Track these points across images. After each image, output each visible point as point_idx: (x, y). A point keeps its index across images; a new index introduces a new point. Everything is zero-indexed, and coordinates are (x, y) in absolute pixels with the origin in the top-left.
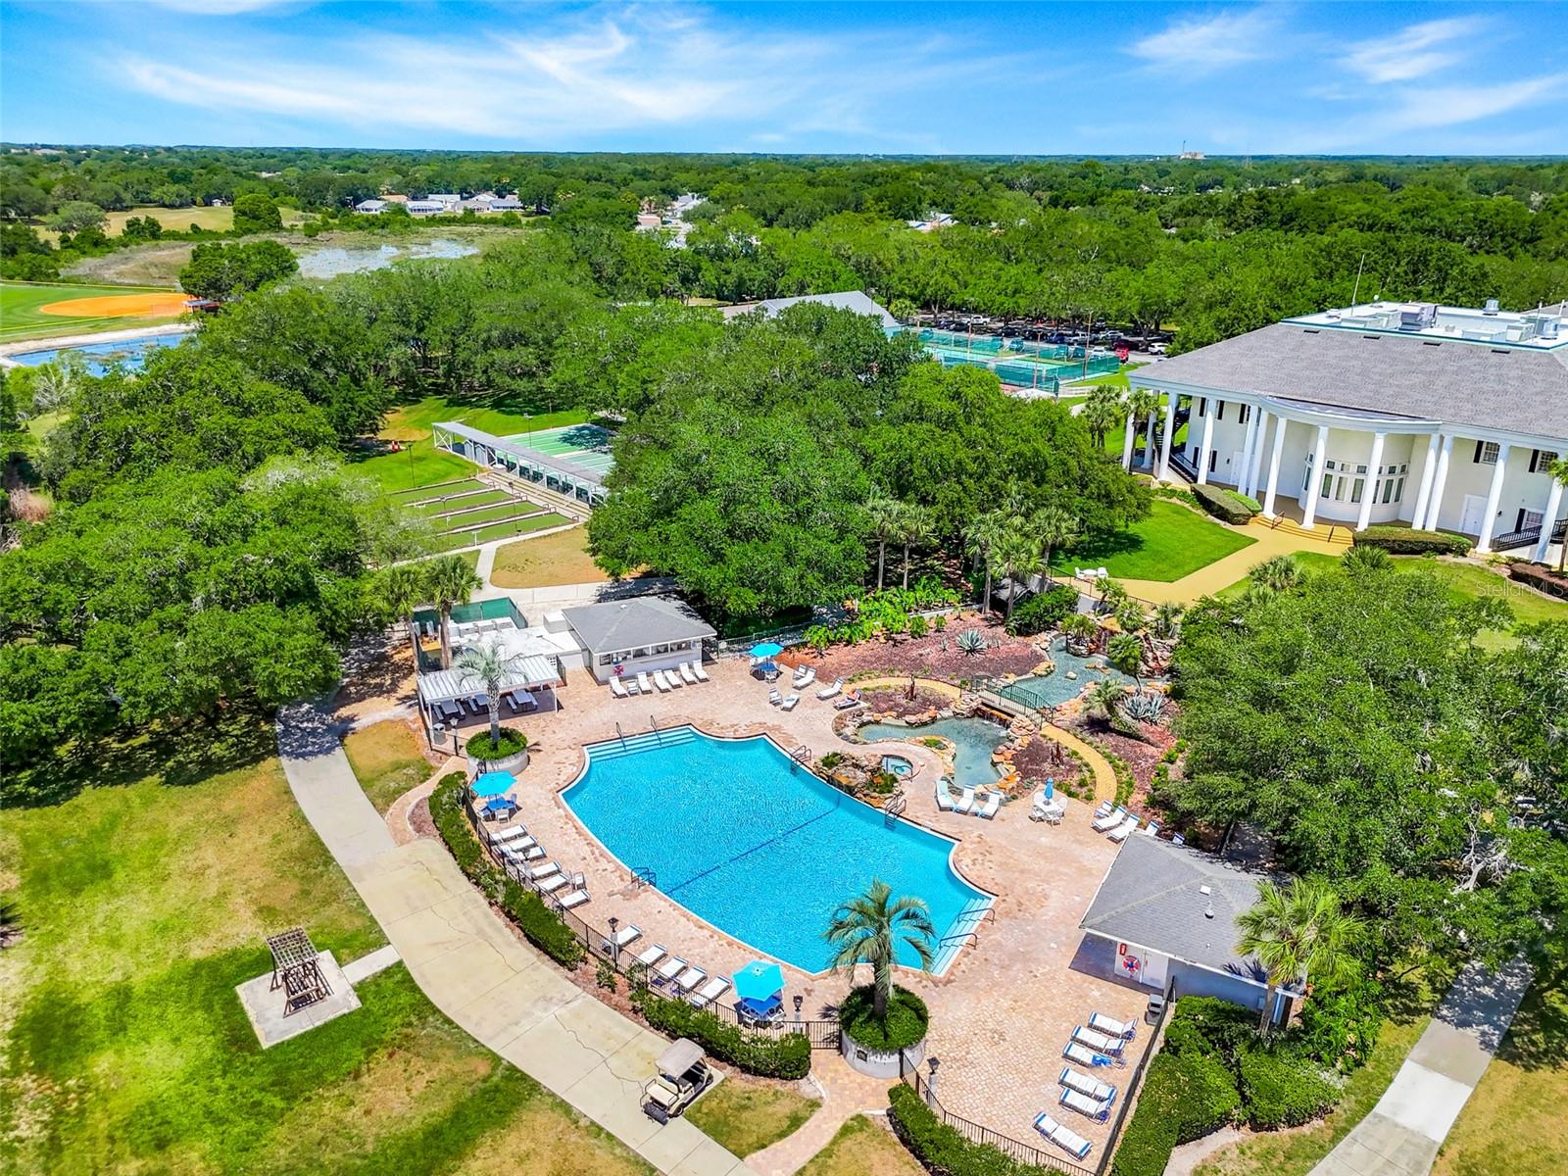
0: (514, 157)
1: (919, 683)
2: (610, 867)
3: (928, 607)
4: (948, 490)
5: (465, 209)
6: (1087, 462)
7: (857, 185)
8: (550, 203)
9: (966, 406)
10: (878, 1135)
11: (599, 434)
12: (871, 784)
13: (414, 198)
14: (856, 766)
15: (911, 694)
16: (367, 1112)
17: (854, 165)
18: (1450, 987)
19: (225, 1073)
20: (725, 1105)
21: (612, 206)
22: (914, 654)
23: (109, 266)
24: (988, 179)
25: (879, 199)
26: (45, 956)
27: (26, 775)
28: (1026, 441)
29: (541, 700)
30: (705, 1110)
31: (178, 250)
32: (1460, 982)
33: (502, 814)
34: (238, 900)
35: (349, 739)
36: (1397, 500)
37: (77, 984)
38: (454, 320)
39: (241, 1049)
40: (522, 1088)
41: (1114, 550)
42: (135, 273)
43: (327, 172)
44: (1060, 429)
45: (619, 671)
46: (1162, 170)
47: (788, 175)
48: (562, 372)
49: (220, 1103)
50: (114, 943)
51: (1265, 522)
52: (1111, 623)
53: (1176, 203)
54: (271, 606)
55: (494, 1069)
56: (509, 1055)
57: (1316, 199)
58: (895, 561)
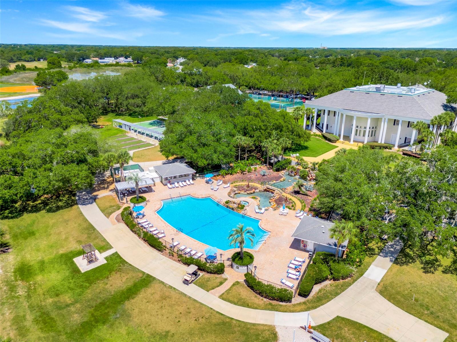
0: (129, 47)
1: (250, 184)
2: (170, 228)
3: (252, 165)
4: (257, 134)
5: (116, 62)
6: (293, 126)
7: (229, 55)
8: (141, 61)
9: (261, 111)
10: (242, 285)
11: (160, 122)
12: (238, 207)
13: (101, 59)
14: (234, 203)
15: (248, 186)
16: (111, 286)
17: (228, 50)
18: (383, 249)
19: (72, 279)
20: (203, 280)
21: (160, 61)
22: (249, 176)
23: (12, 78)
24: (267, 54)
25: (236, 59)
26: (20, 254)
27: (7, 211)
28: (277, 120)
29: (149, 189)
30: (198, 282)
31: (31, 74)
32: (385, 248)
33: (141, 216)
34: (71, 239)
35: (97, 200)
36: (374, 136)
37: (29, 261)
38: (117, 91)
39: (76, 273)
40: (151, 279)
41: (301, 150)
42: (19, 80)
43: (74, 51)
44: (286, 117)
45: (169, 182)
46: (315, 51)
47: (210, 52)
48: (149, 105)
49: (72, 285)
50: (38, 250)
51: (340, 142)
52: (300, 168)
53: (319, 60)
54: (75, 164)
55: (143, 275)
56: (147, 272)
57: (357, 59)
58: (243, 154)
